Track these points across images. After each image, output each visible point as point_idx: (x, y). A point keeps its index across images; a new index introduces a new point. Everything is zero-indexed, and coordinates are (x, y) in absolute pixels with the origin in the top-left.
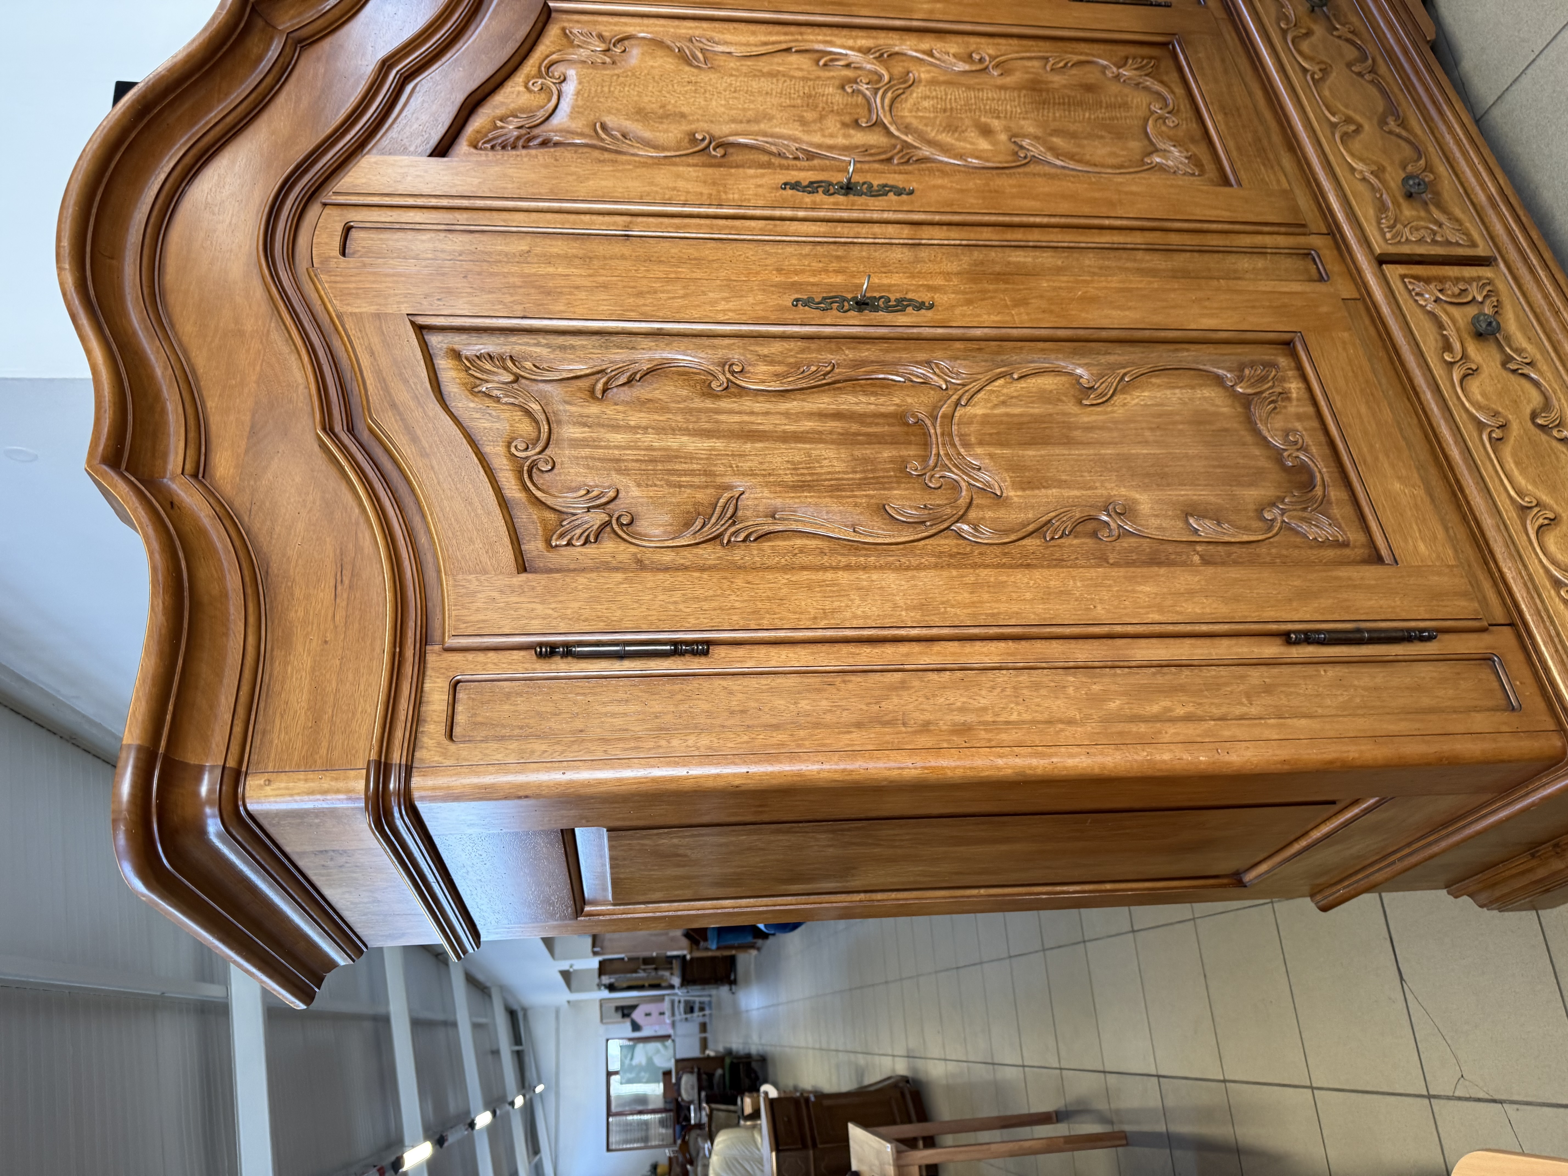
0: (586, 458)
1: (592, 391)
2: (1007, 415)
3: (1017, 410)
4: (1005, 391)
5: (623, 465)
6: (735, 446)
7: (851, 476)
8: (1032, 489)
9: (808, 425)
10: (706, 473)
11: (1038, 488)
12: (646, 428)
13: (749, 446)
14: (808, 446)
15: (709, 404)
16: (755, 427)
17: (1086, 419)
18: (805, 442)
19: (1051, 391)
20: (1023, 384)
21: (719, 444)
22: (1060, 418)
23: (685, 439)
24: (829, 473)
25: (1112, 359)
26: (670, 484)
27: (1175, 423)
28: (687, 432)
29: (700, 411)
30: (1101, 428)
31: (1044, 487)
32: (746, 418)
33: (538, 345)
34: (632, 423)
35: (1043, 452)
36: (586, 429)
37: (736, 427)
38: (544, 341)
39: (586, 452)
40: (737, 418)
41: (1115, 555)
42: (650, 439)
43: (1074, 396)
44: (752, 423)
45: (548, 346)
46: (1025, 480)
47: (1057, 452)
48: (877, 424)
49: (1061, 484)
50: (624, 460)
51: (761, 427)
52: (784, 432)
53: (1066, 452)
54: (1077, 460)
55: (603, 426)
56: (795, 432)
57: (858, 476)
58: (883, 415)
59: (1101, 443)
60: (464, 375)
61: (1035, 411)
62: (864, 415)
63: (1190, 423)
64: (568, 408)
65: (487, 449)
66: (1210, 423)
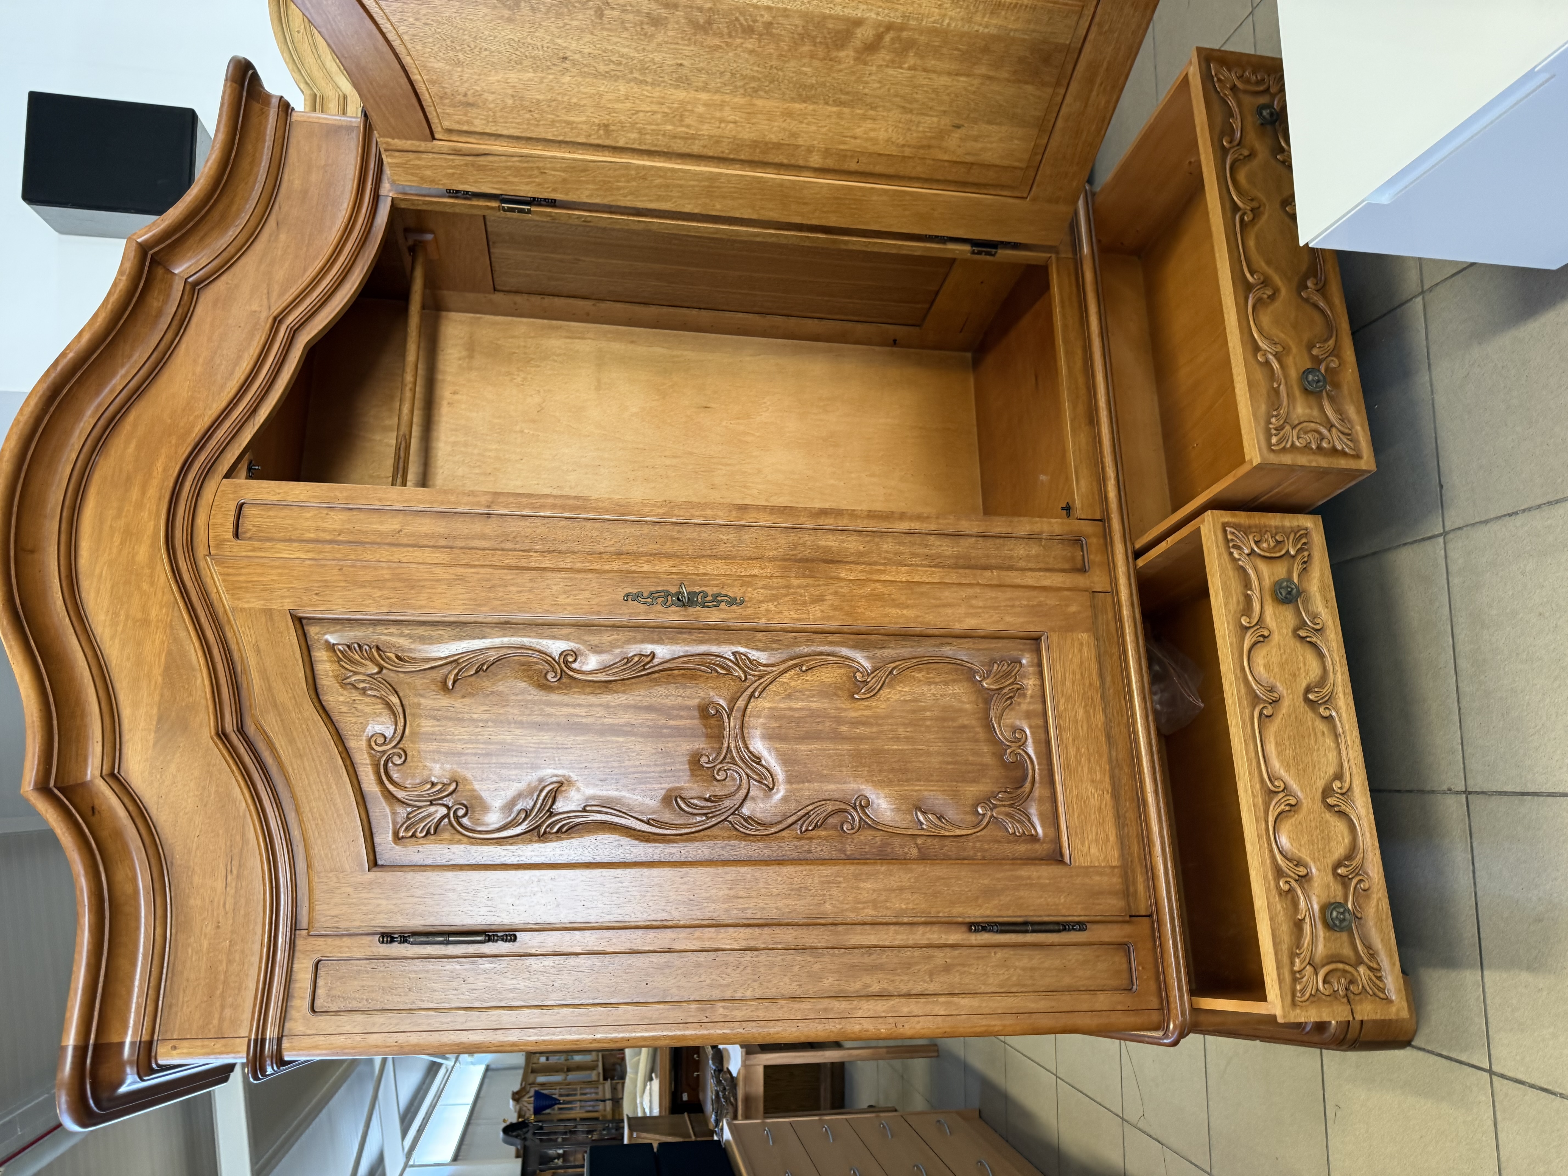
0: (433, 752)
1: (444, 683)
2: (791, 709)
3: (799, 705)
4: (793, 683)
5: (464, 758)
6: (560, 738)
7: (652, 769)
8: (798, 783)
9: (624, 717)
11: (803, 782)
12: (487, 721)
13: (571, 739)
14: (621, 739)
15: (542, 696)
16: (579, 720)
17: (854, 714)
18: (618, 736)
19: (830, 685)
20: (808, 677)
22: (832, 712)
24: (635, 766)
25: (886, 652)
26: (501, 778)
27: (925, 719)
28: (521, 725)
29: (534, 703)
30: (864, 724)
31: (809, 781)
32: (572, 710)
33: (401, 635)
34: (475, 716)
35: (813, 747)
36: (436, 723)
37: (564, 719)
38: (406, 631)
39: (434, 744)
40: (564, 711)
41: (852, 847)
42: (489, 731)
43: (849, 690)
44: (577, 716)
45: (410, 636)
46: (794, 774)
47: (825, 746)
48: (681, 717)
49: (823, 778)
50: (464, 754)
51: (584, 720)
52: (603, 724)
53: (832, 747)
54: (839, 755)
55: (451, 719)
56: (611, 725)
57: (658, 769)
58: (688, 708)
59: (861, 739)
60: (335, 666)
61: (813, 705)
62: (672, 708)
63: (937, 719)
64: (423, 701)
65: (351, 744)
66: (953, 719)
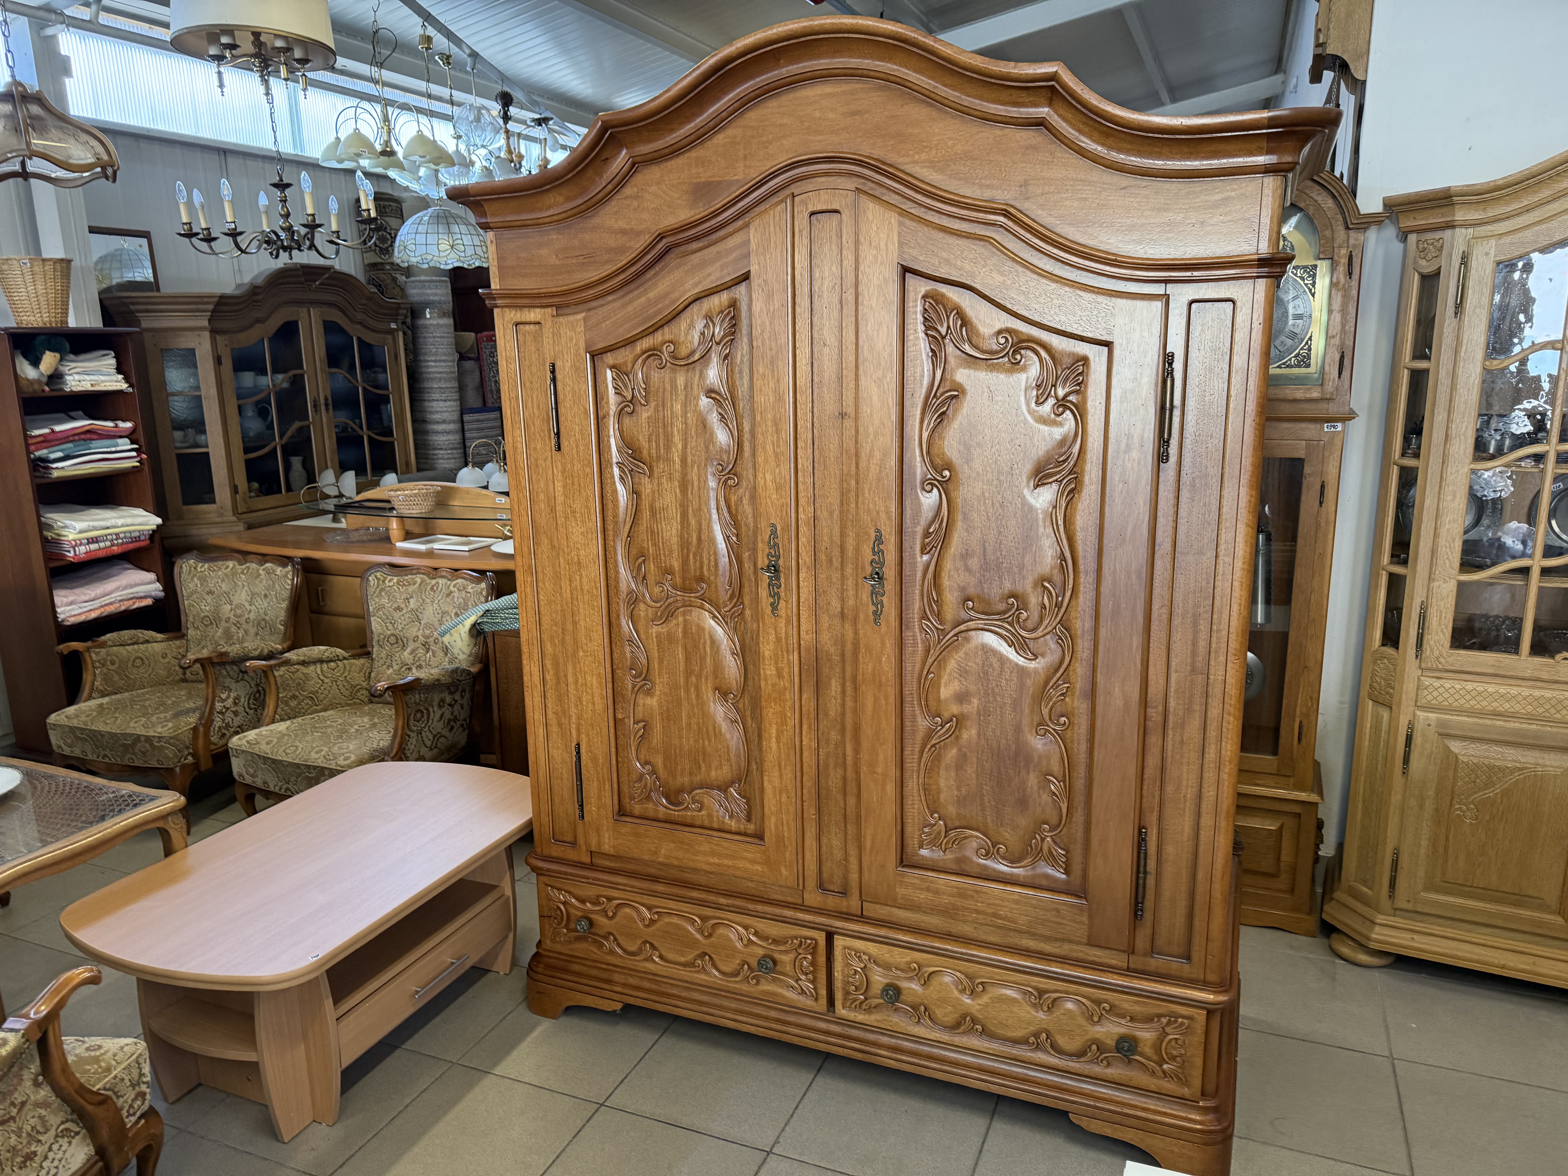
5: (661, 409)
6: (677, 475)
9: (693, 522)
10: (658, 458)
13: (676, 483)
19: (722, 674)
21: (678, 466)
22: (704, 673)
23: (680, 446)
25: (749, 720)
26: (650, 436)
28: (685, 447)
29: (700, 456)
30: (698, 694)
32: (696, 483)
33: (740, 355)
36: (681, 387)
37: (689, 477)
38: (745, 359)
39: (668, 387)
40: (695, 478)
42: (679, 424)
43: (721, 688)
44: (693, 487)
45: (740, 362)
46: (663, 640)
47: (681, 665)
48: (695, 563)
49: (660, 660)
51: (690, 492)
52: (688, 506)
53: (681, 670)
54: (676, 674)
55: (686, 397)
56: (688, 512)
57: (660, 544)
58: (702, 567)
59: (687, 691)
60: (717, 309)
61: (708, 660)
62: (701, 557)
63: (704, 748)
64: (697, 376)
65: (666, 329)
66: (704, 760)
